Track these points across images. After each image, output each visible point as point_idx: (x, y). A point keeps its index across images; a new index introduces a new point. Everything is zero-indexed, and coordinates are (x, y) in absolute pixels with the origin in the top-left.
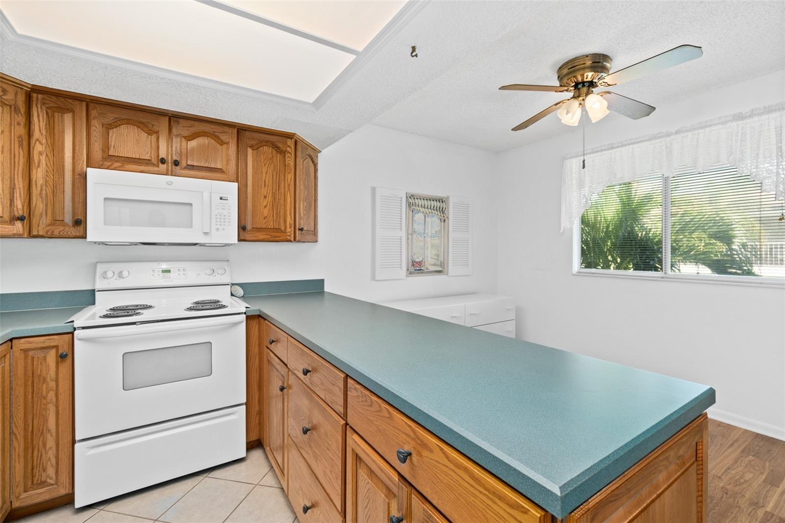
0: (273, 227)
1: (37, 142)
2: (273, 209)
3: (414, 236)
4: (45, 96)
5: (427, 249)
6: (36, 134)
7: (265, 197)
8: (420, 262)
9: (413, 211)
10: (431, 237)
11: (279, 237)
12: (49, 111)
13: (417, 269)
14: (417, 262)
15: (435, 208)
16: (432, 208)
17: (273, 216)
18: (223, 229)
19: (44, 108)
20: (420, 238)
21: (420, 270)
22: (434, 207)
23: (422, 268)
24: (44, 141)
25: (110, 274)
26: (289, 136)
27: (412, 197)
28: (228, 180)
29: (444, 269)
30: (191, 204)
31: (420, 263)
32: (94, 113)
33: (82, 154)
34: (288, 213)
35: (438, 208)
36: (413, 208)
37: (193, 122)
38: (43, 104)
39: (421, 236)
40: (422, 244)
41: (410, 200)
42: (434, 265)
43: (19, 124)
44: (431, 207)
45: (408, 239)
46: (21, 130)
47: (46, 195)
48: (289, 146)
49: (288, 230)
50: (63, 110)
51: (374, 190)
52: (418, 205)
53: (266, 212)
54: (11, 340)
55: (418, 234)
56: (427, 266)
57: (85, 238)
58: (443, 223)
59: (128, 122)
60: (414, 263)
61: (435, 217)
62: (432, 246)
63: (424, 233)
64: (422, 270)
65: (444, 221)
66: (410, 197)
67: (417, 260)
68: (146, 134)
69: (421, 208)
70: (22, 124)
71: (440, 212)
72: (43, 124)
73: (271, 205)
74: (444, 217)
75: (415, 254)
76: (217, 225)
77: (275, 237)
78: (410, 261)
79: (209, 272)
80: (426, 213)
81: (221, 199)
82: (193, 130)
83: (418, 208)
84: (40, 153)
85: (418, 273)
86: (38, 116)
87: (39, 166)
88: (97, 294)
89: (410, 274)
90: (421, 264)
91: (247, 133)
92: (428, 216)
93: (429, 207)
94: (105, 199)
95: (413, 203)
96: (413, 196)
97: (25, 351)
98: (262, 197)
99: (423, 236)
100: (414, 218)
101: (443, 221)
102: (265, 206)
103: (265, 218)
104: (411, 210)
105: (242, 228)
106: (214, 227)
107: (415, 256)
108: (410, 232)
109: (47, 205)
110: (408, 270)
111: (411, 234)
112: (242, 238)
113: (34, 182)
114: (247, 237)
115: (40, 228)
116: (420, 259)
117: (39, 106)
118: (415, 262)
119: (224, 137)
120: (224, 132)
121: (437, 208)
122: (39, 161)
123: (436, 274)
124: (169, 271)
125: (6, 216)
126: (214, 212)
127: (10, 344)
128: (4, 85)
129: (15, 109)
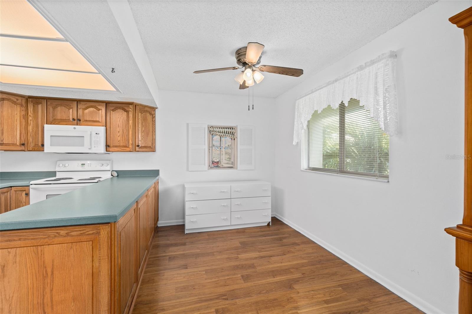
0: (122, 145)
1: (30, 116)
2: (123, 137)
3: (214, 148)
4: (32, 99)
5: (223, 155)
6: (29, 114)
7: (119, 132)
8: (217, 162)
9: (212, 135)
10: (225, 148)
11: (125, 150)
12: (34, 104)
13: (215, 165)
14: (215, 162)
15: (228, 132)
16: (225, 132)
17: (123, 140)
18: (97, 147)
19: (32, 103)
20: (217, 149)
21: (218, 166)
22: (227, 132)
23: (219, 165)
24: (32, 116)
25: (61, 165)
26: (131, 104)
27: (211, 127)
28: (102, 125)
29: (234, 165)
30: (83, 137)
31: (218, 162)
32: (49, 103)
33: (45, 119)
34: (130, 138)
35: (230, 133)
36: (212, 133)
37: (86, 102)
38: (32, 102)
39: (218, 148)
40: (219, 152)
41: (211, 129)
42: (227, 163)
43: (23, 110)
44: (224, 132)
45: (209, 150)
46: (23, 113)
47: (33, 136)
48: (131, 108)
49: (130, 146)
50: (38, 103)
51: (188, 124)
52: (216, 132)
53: (119, 139)
54: (11, 187)
55: (216, 147)
56: (223, 164)
57: (44, 151)
58: (233, 141)
59: (61, 105)
60: (214, 163)
61: (227, 137)
62: (226, 153)
63: (220, 146)
64: (219, 166)
65: (234, 139)
66: (210, 127)
67: (215, 161)
68: (68, 109)
69: (217, 133)
70: (24, 110)
71: (231, 135)
72: (32, 110)
73: (122, 135)
74: (234, 137)
75: (214, 158)
76: (94, 145)
77: (124, 150)
78: (211, 161)
79: (100, 165)
80: (221, 135)
81: (96, 134)
82: (86, 106)
83: (216, 133)
84: (31, 120)
85: (216, 168)
86: (30, 107)
87: (30, 125)
89: (211, 168)
90: (218, 163)
91: (110, 104)
92: (223, 137)
93: (223, 132)
94: (51, 136)
95: (212, 130)
96: (212, 126)
97: (16, 191)
98: (117, 132)
99: (219, 148)
100: (213, 138)
101: (233, 139)
102: (119, 136)
103: (119, 141)
104: (211, 134)
105: (107, 146)
106: (93, 146)
107: (214, 159)
108: (211, 146)
109: (33, 139)
110: (209, 166)
111: (211, 147)
112: (108, 150)
113: (28, 131)
114: (111, 149)
115: (31, 148)
116: (218, 160)
117: (30, 103)
118: (214, 162)
119: (99, 107)
120: (100, 105)
121: (229, 132)
122: (30, 123)
123: (229, 168)
124: (84, 164)
125: (18, 143)
126: (93, 139)
127: (10, 188)
128: (17, 98)
129: (21, 105)
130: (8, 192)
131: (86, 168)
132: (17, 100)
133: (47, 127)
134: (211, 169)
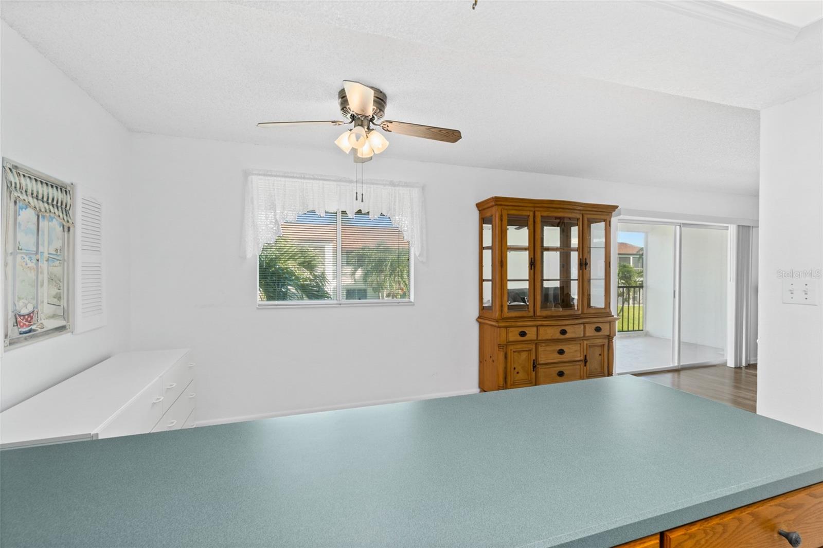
3: (19, 257)
5: (42, 285)
8: (29, 315)
9: (15, 202)
10: (47, 260)
13: (24, 330)
14: (24, 316)
15: (55, 203)
16: (50, 201)
20: (28, 262)
21: (30, 331)
22: (53, 200)
23: (33, 327)
27: (14, 171)
29: (68, 321)
31: (29, 317)
35: (59, 204)
36: (16, 194)
39: (31, 259)
40: (32, 275)
41: (11, 177)
42: (54, 316)
44: (48, 200)
45: (7, 265)
52: (26, 191)
55: (27, 254)
56: (43, 321)
58: (66, 233)
60: (19, 319)
61: (54, 220)
62: (51, 279)
63: (37, 253)
64: (34, 330)
65: (69, 228)
66: (10, 169)
67: (24, 311)
69: (30, 199)
71: (63, 213)
74: (68, 222)
75: (20, 298)
78: (11, 315)
80: (40, 211)
83: (25, 197)
85: (26, 339)
89: (10, 344)
90: (32, 318)
92: (44, 217)
93: (45, 199)
95: (16, 183)
96: (16, 167)
99: (34, 258)
100: (19, 219)
101: (66, 229)
104: (13, 200)
107: (21, 303)
108: (10, 250)
110: (6, 336)
111: (11, 253)
116: (30, 308)
118: (20, 316)
121: (57, 202)
123: (57, 333)
134: (12, 347)
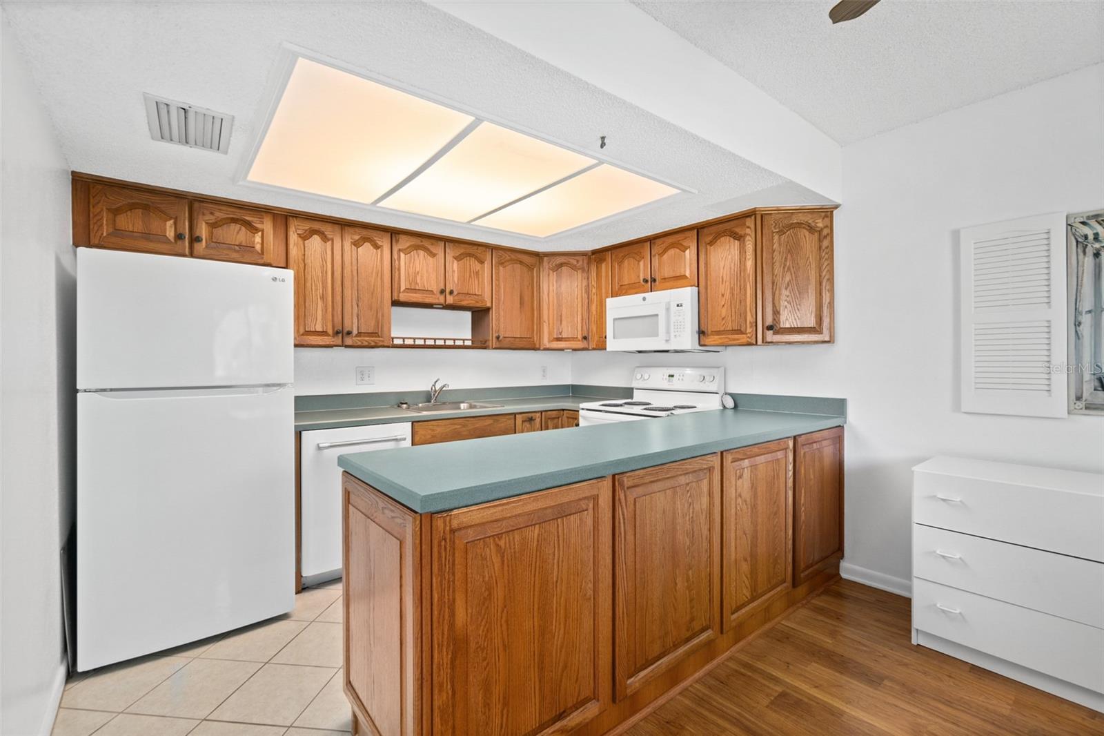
0: (731, 329)
1: (593, 287)
2: (731, 309)
4: (595, 255)
6: (592, 282)
7: (723, 295)
9: (1097, 256)
11: (738, 340)
12: (597, 264)
17: (732, 316)
18: (679, 336)
19: (595, 263)
24: (595, 285)
25: (639, 376)
26: (751, 214)
27: (1093, 222)
28: (690, 285)
30: (657, 315)
32: (614, 256)
33: (609, 288)
34: (748, 309)
37: (664, 239)
38: (595, 260)
43: (584, 279)
45: (1078, 324)
46: (585, 283)
47: (597, 321)
48: (748, 227)
49: (749, 330)
50: (602, 260)
51: (956, 235)
53: (724, 312)
54: (563, 410)
57: (605, 349)
59: (629, 256)
66: (1082, 223)
68: (637, 263)
70: (586, 278)
72: (595, 274)
73: (729, 303)
76: (675, 332)
77: (734, 340)
79: (699, 378)
81: (678, 306)
82: (664, 246)
84: (594, 294)
86: (593, 269)
87: (593, 302)
88: (635, 390)
91: (706, 230)
94: (614, 320)
95: (1097, 235)
96: (1097, 217)
98: (720, 296)
102: (723, 306)
103: (723, 319)
105: (701, 333)
106: (672, 335)
108: (1087, 308)
109: (597, 327)
112: (702, 343)
113: (592, 314)
114: (707, 340)
115: (595, 343)
117: (593, 262)
119: (685, 243)
120: (686, 237)
122: (594, 299)
124: (673, 376)
125: (580, 337)
126: (673, 319)
127: (562, 412)
128: (577, 258)
129: (583, 270)
130: (558, 418)
131: (676, 384)
132: (578, 261)
133: (611, 303)
